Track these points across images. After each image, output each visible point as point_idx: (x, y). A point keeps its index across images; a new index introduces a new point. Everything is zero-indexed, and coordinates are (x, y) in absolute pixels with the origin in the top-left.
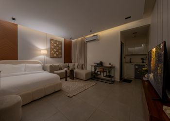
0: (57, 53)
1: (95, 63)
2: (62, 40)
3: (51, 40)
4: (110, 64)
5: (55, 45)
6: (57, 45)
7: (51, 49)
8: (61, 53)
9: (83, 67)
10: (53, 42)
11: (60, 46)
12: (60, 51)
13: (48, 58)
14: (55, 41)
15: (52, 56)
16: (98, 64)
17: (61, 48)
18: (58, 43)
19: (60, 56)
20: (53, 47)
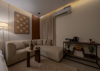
0: (24, 28)
1: (66, 39)
2: (30, 15)
3: (16, 13)
4: (91, 40)
5: (21, 19)
6: (24, 20)
7: (16, 24)
8: (28, 29)
9: (52, 43)
10: (18, 15)
11: (27, 21)
12: (27, 26)
13: (12, 34)
14: (22, 16)
15: (17, 32)
16: (70, 40)
17: (28, 24)
18: (25, 18)
19: (27, 31)
20: (18, 21)
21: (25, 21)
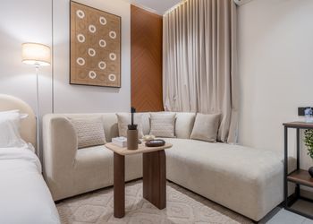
0: (102, 66)
1: (301, 112)
3: (74, 5)
5: (92, 29)
7: (75, 49)
8: (117, 68)
10: (80, 14)
11: (113, 35)
12: (113, 57)
15: (78, 78)
17: (117, 47)
18: (103, 21)
19: (112, 78)
20: (81, 38)
21: (105, 36)
